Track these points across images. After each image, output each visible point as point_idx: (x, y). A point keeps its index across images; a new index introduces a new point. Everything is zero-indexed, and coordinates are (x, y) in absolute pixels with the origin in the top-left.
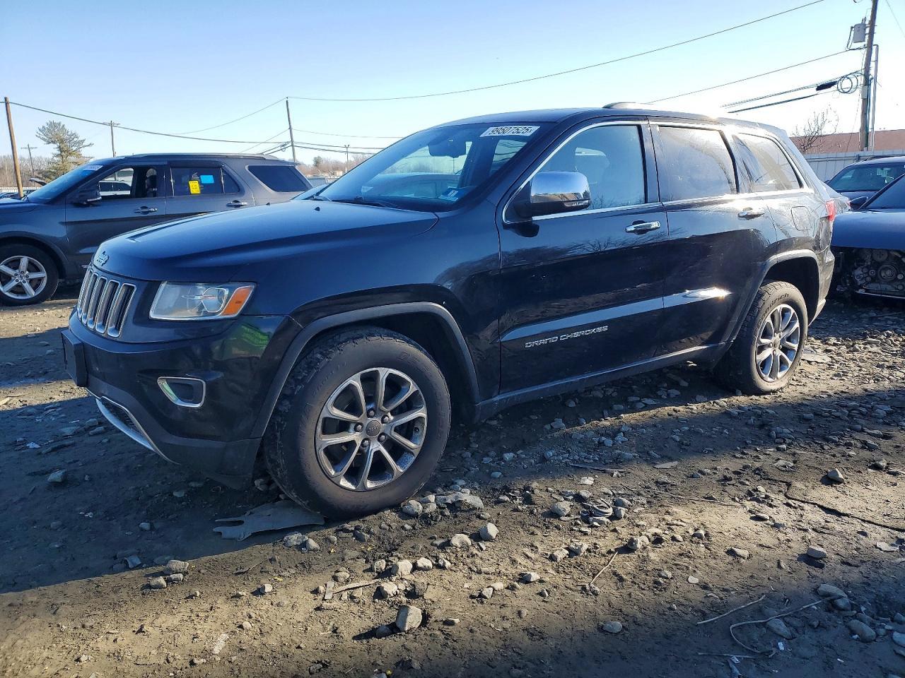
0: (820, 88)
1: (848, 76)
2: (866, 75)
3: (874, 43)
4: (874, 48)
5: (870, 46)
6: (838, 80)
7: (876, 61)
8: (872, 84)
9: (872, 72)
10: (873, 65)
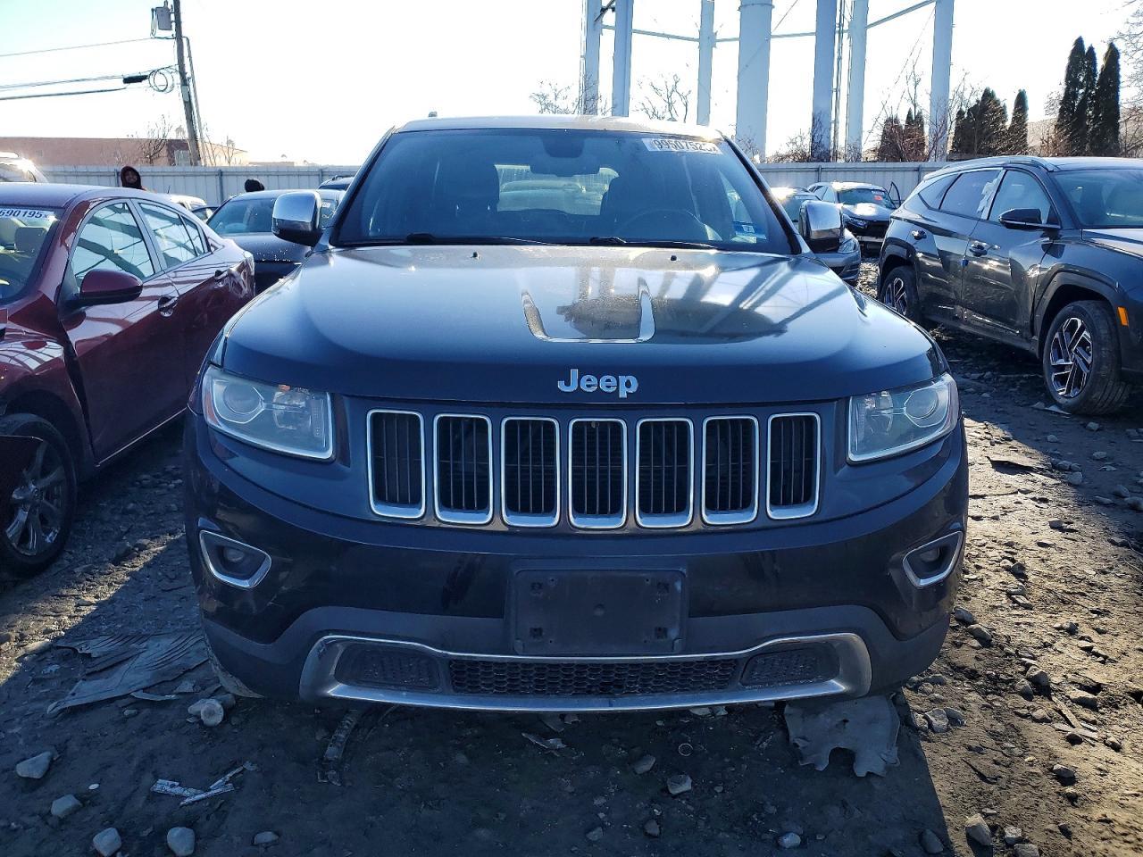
0: (128, 80)
1: (161, 71)
2: (182, 74)
3: (183, 34)
4: (184, 40)
5: (179, 37)
6: (148, 74)
7: (190, 56)
8: (191, 84)
9: (187, 69)
10: (186, 61)
